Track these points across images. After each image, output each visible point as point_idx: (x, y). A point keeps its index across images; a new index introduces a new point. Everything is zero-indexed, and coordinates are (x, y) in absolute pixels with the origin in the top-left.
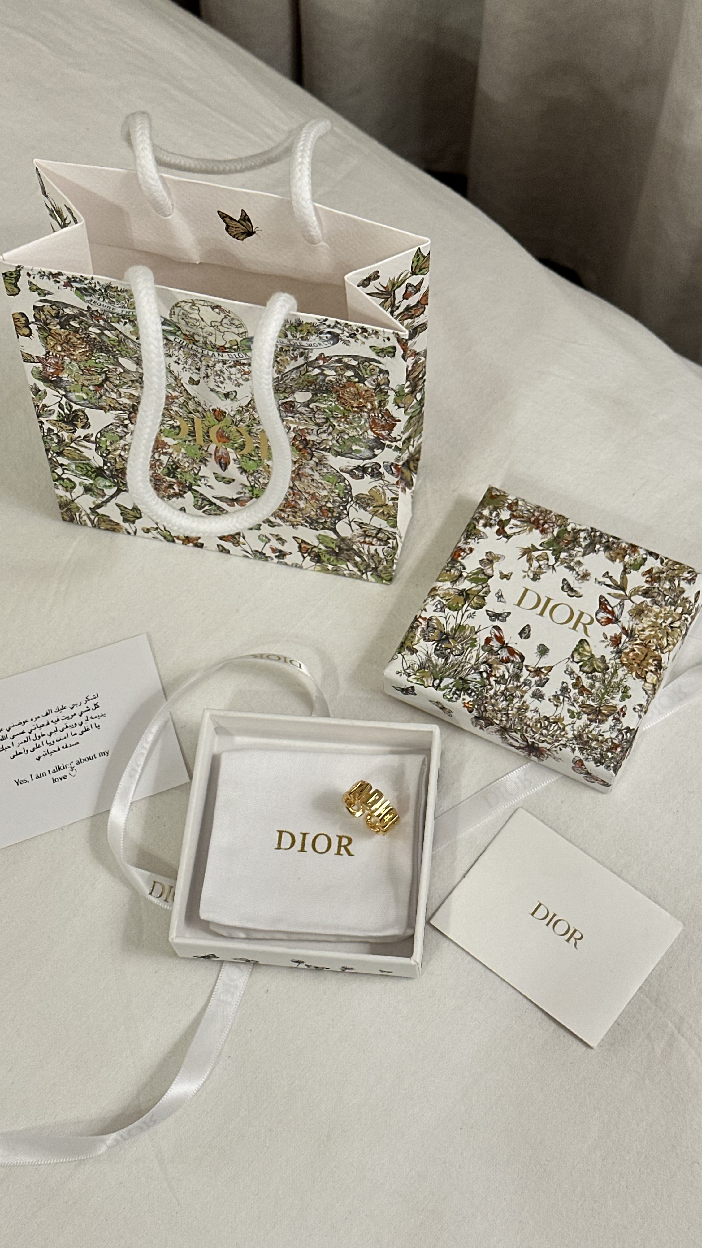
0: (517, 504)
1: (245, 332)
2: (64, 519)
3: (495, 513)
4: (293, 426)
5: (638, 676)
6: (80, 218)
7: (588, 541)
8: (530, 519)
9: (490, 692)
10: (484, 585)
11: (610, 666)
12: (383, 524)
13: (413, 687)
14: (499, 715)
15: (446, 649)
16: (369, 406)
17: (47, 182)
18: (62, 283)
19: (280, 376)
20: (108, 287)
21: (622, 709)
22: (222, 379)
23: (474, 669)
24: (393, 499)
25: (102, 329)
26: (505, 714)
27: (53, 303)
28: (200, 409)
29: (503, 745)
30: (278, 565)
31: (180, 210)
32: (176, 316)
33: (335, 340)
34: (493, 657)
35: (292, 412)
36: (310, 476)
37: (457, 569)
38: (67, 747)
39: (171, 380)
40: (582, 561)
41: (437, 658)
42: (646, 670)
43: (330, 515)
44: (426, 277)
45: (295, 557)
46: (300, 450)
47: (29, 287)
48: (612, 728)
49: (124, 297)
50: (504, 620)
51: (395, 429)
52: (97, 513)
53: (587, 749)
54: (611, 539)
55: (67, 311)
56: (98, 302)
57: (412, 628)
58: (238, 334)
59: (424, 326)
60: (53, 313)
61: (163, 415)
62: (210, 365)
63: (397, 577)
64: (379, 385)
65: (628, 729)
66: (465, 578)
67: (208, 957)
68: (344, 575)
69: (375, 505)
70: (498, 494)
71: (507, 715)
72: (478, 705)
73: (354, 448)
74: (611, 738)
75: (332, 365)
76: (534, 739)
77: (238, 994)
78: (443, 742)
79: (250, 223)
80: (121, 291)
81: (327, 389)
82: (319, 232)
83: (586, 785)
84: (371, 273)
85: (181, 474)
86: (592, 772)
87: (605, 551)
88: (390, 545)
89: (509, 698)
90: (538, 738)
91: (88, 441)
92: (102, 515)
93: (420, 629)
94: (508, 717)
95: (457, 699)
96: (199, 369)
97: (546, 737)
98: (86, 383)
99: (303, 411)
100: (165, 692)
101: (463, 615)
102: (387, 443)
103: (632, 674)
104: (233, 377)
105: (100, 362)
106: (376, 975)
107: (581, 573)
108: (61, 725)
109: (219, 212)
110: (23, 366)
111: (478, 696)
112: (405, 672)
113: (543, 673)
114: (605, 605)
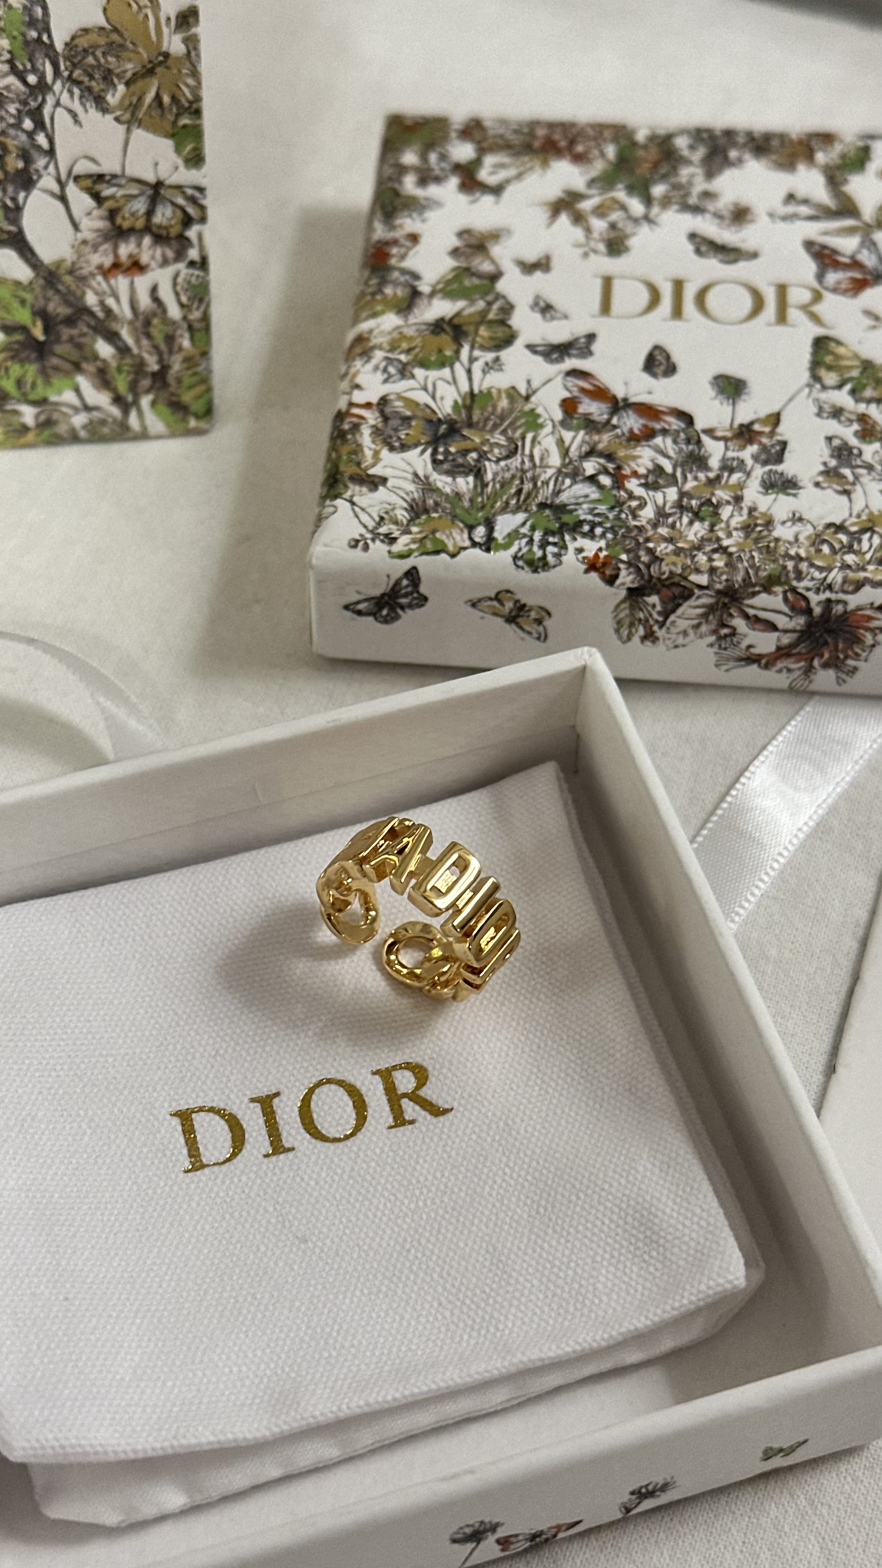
0: (478, 127)
3: (433, 154)
7: (703, 151)
8: (529, 145)
9: (641, 513)
10: (490, 298)
12: (162, 157)
14: (702, 558)
15: (465, 452)
23: (567, 475)
26: (715, 551)
29: (723, 673)
34: (606, 437)
37: (396, 284)
40: (713, 190)
41: (449, 480)
50: (586, 354)
54: (757, 135)
57: (341, 434)
66: (433, 294)
69: (130, 67)
70: (421, 119)
71: (724, 550)
72: (628, 552)
76: (830, 587)
87: (757, 158)
88: (194, 252)
89: (706, 513)
90: (839, 579)
93: (365, 431)
94: (730, 555)
95: (558, 556)
97: (864, 569)
101: (469, 372)
107: (726, 213)
111: (615, 534)
112: (376, 536)
113: (761, 433)
114: (830, 257)
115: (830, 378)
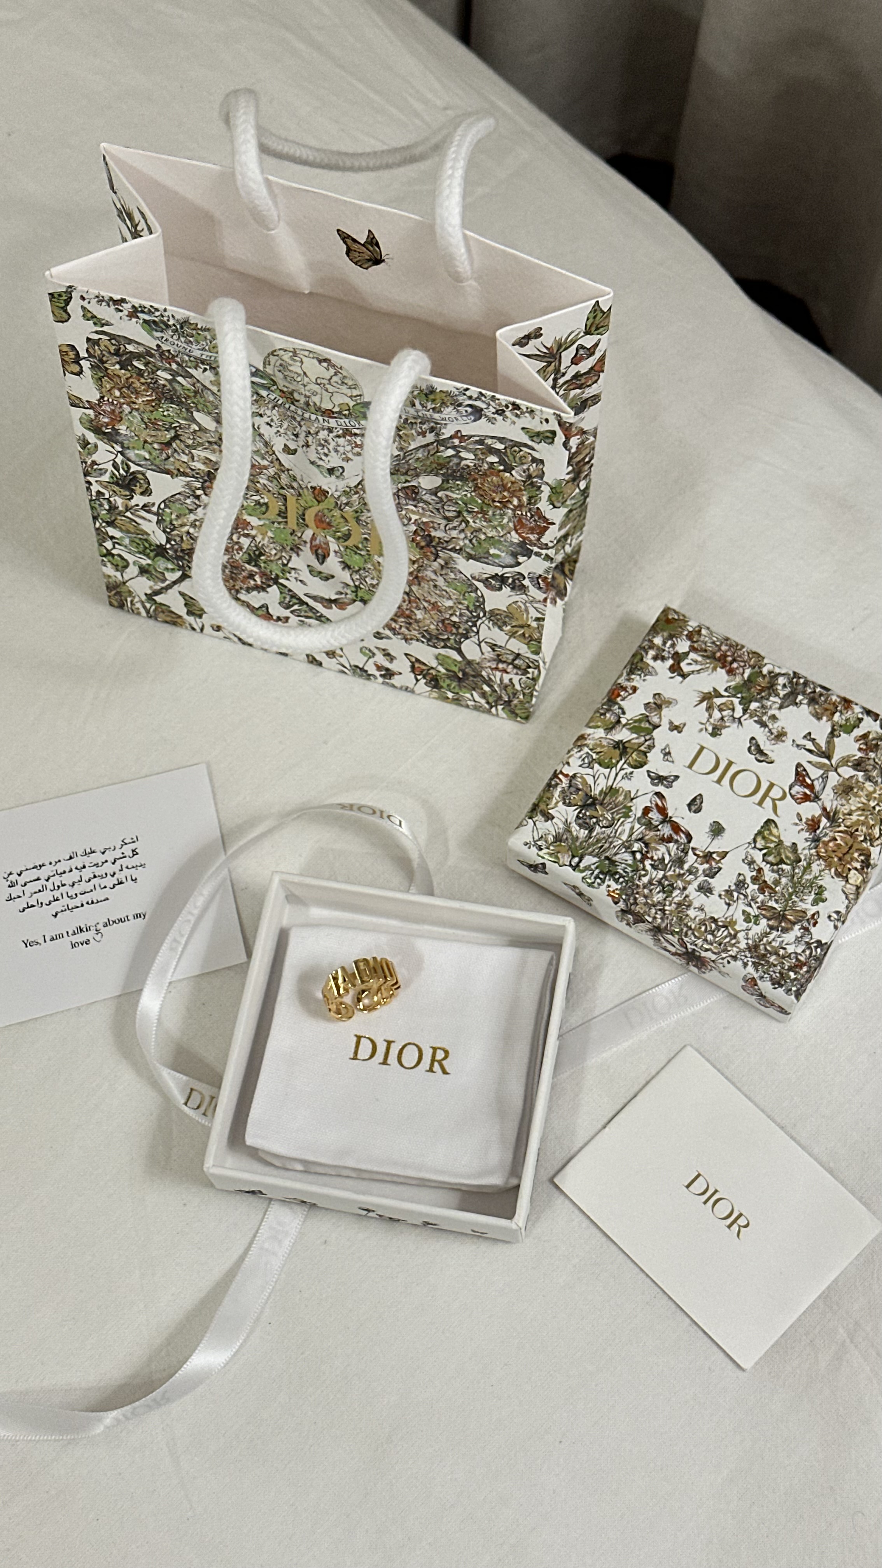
0: (699, 632)
1: (360, 395)
2: (111, 604)
3: (669, 643)
4: (414, 517)
5: (838, 874)
6: (155, 228)
7: (788, 690)
8: (714, 653)
9: (643, 878)
10: (647, 738)
11: (803, 857)
12: (522, 648)
13: (543, 864)
14: (653, 911)
15: (592, 817)
16: (515, 502)
17: (117, 175)
18: (126, 313)
19: (402, 454)
20: (185, 323)
21: (813, 915)
22: (326, 451)
23: (625, 847)
24: (538, 619)
25: (175, 374)
26: (660, 910)
27: (112, 337)
28: (295, 485)
29: (655, 948)
30: (383, 686)
31: (288, 224)
32: (272, 366)
33: (478, 416)
34: (652, 833)
35: (414, 500)
36: (432, 580)
37: (614, 713)
38: (93, 903)
39: (260, 445)
40: (777, 716)
41: (578, 828)
42: (849, 866)
43: (454, 631)
44: (603, 338)
45: (407, 678)
46: (422, 548)
47: (82, 313)
48: (798, 940)
49: (206, 338)
50: (669, 786)
51: (547, 533)
52: (155, 600)
53: (763, 965)
54: (818, 690)
55: (130, 348)
56: (171, 340)
57: (549, 785)
58: (351, 397)
59: (596, 399)
60: (112, 350)
61: (248, 488)
62: (312, 432)
63: (537, 714)
64: (530, 477)
65: (819, 942)
66: (624, 726)
67: (253, 1192)
68: (467, 706)
69: (514, 624)
70: (676, 617)
71: (663, 911)
72: (626, 895)
73: (492, 551)
74: (796, 953)
75: (471, 447)
76: (696, 945)
77: (287, 1243)
78: (578, 936)
79: (379, 248)
80: (201, 329)
81: (462, 476)
82: (468, 268)
83: (758, 1010)
84: (531, 329)
85: (265, 562)
86: (767, 995)
87: (809, 704)
88: (530, 676)
89: (668, 890)
90: (700, 944)
91: (149, 512)
92: (161, 604)
93: (559, 789)
94: (665, 914)
95: (599, 884)
96: (297, 436)
97: (712, 944)
98: (149, 440)
99: (429, 500)
100: (224, 841)
101: (617, 774)
102: (536, 549)
103: (830, 870)
104: (341, 449)
105: (169, 415)
106: (466, 1235)
107: (774, 731)
108: (87, 874)
109: (338, 231)
110: (69, 411)
111: (627, 884)
112: (535, 844)
113: (714, 859)
114: (803, 776)
115: (760, 843)
